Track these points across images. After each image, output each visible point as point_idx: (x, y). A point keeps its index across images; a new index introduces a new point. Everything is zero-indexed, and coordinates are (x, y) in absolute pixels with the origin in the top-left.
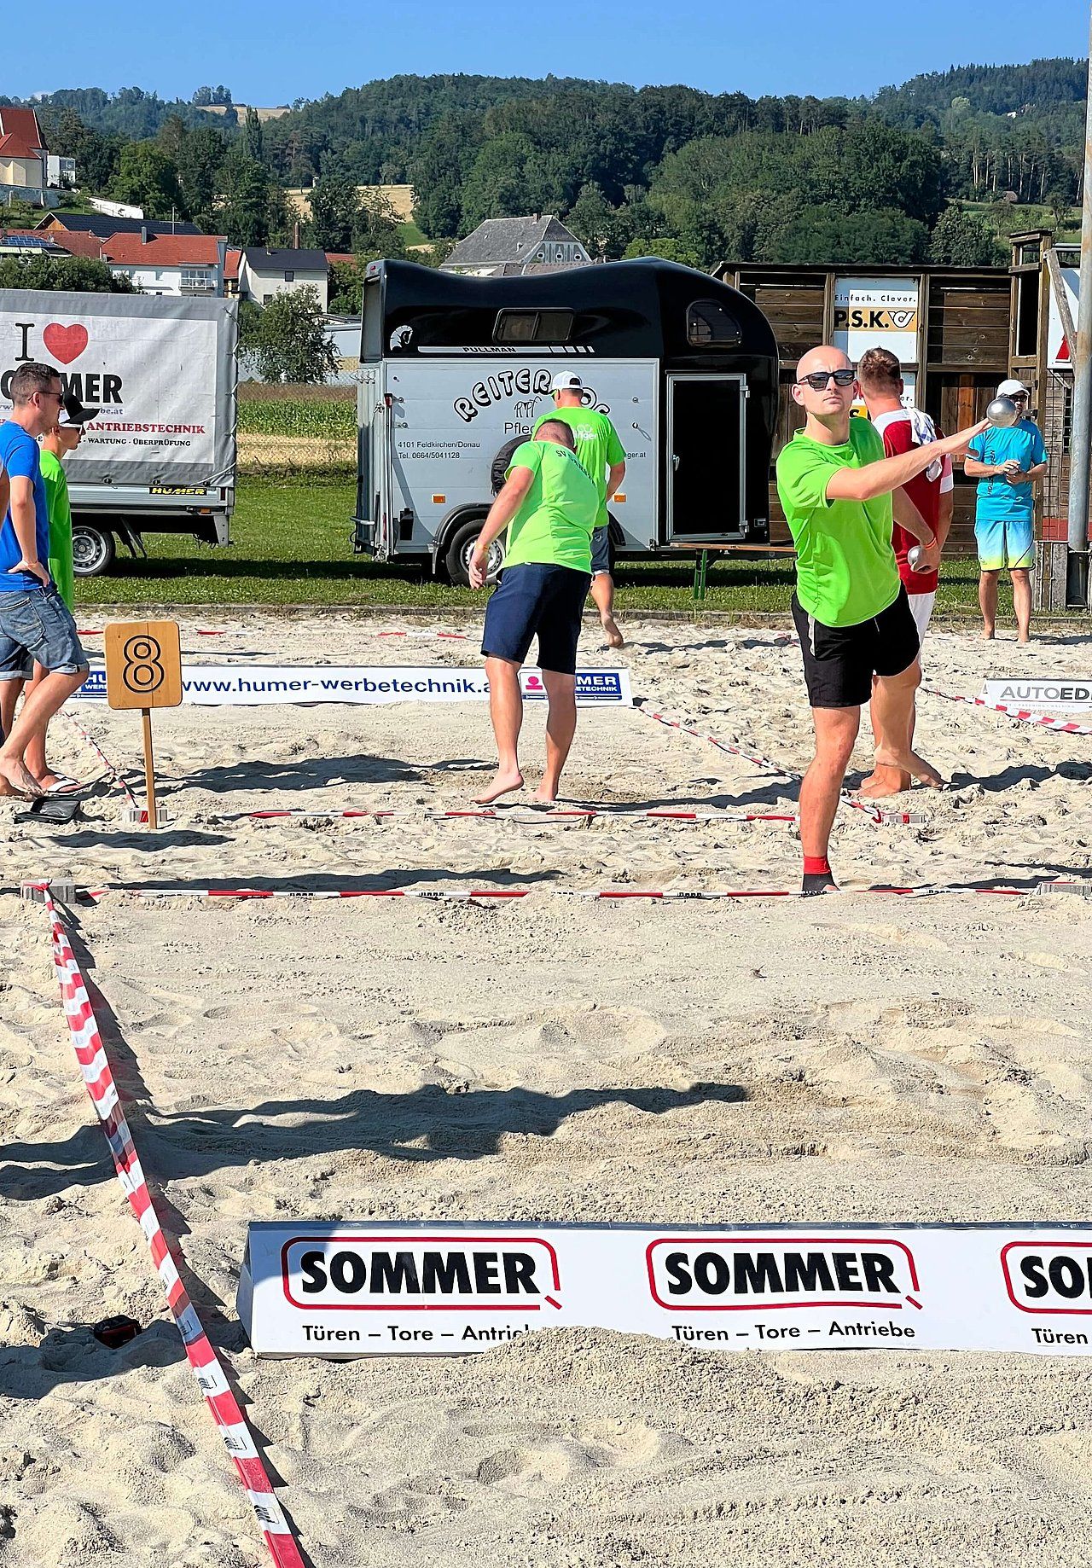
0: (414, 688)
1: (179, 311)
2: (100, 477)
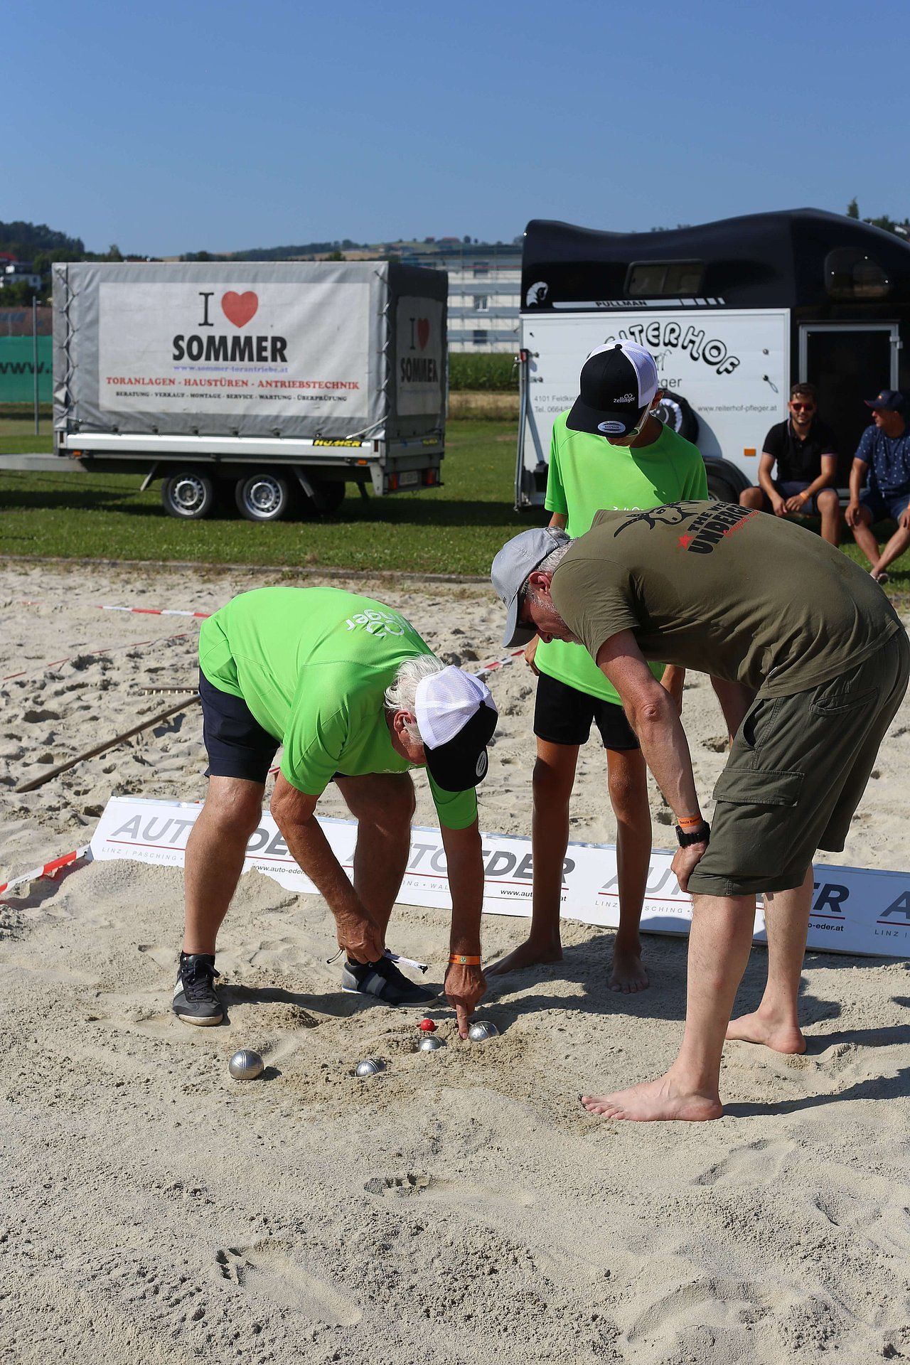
1: (336, 275)
2: (270, 431)
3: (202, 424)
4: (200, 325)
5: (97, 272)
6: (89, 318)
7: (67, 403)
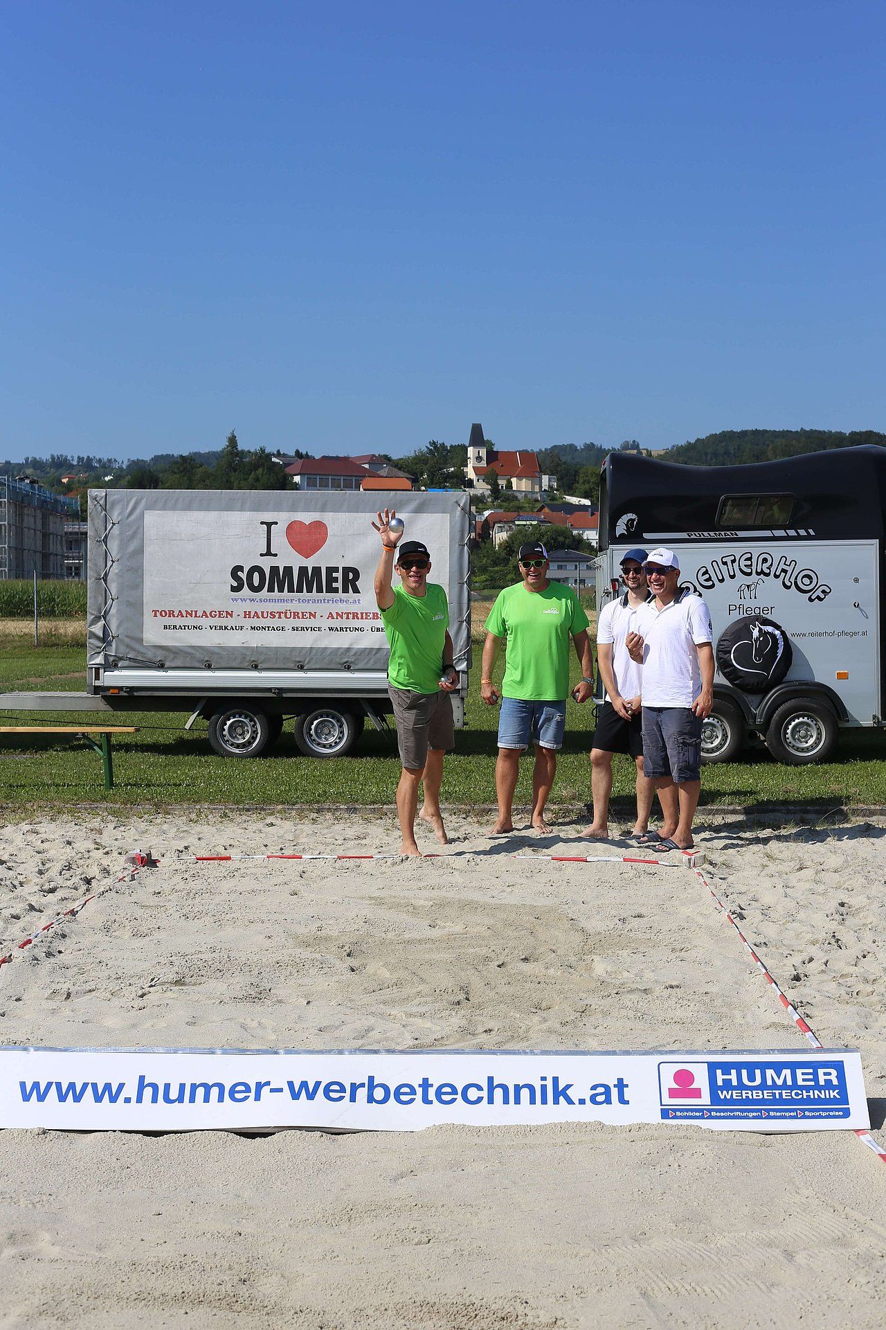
0: (459, 1097)
1: (413, 505)
2: (340, 664)
3: (262, 658)
4: (262, 555)
5: (141, 499)
6: (132, 547)
7: (105, 638)
